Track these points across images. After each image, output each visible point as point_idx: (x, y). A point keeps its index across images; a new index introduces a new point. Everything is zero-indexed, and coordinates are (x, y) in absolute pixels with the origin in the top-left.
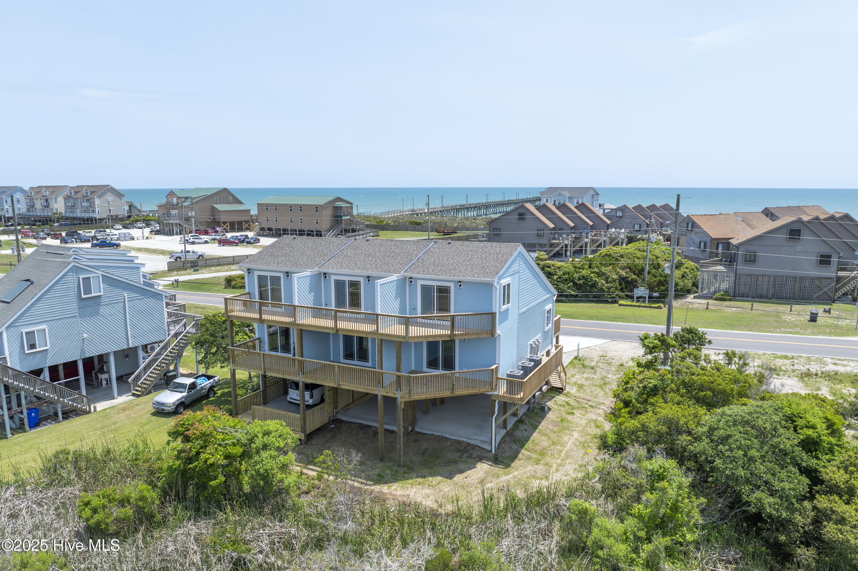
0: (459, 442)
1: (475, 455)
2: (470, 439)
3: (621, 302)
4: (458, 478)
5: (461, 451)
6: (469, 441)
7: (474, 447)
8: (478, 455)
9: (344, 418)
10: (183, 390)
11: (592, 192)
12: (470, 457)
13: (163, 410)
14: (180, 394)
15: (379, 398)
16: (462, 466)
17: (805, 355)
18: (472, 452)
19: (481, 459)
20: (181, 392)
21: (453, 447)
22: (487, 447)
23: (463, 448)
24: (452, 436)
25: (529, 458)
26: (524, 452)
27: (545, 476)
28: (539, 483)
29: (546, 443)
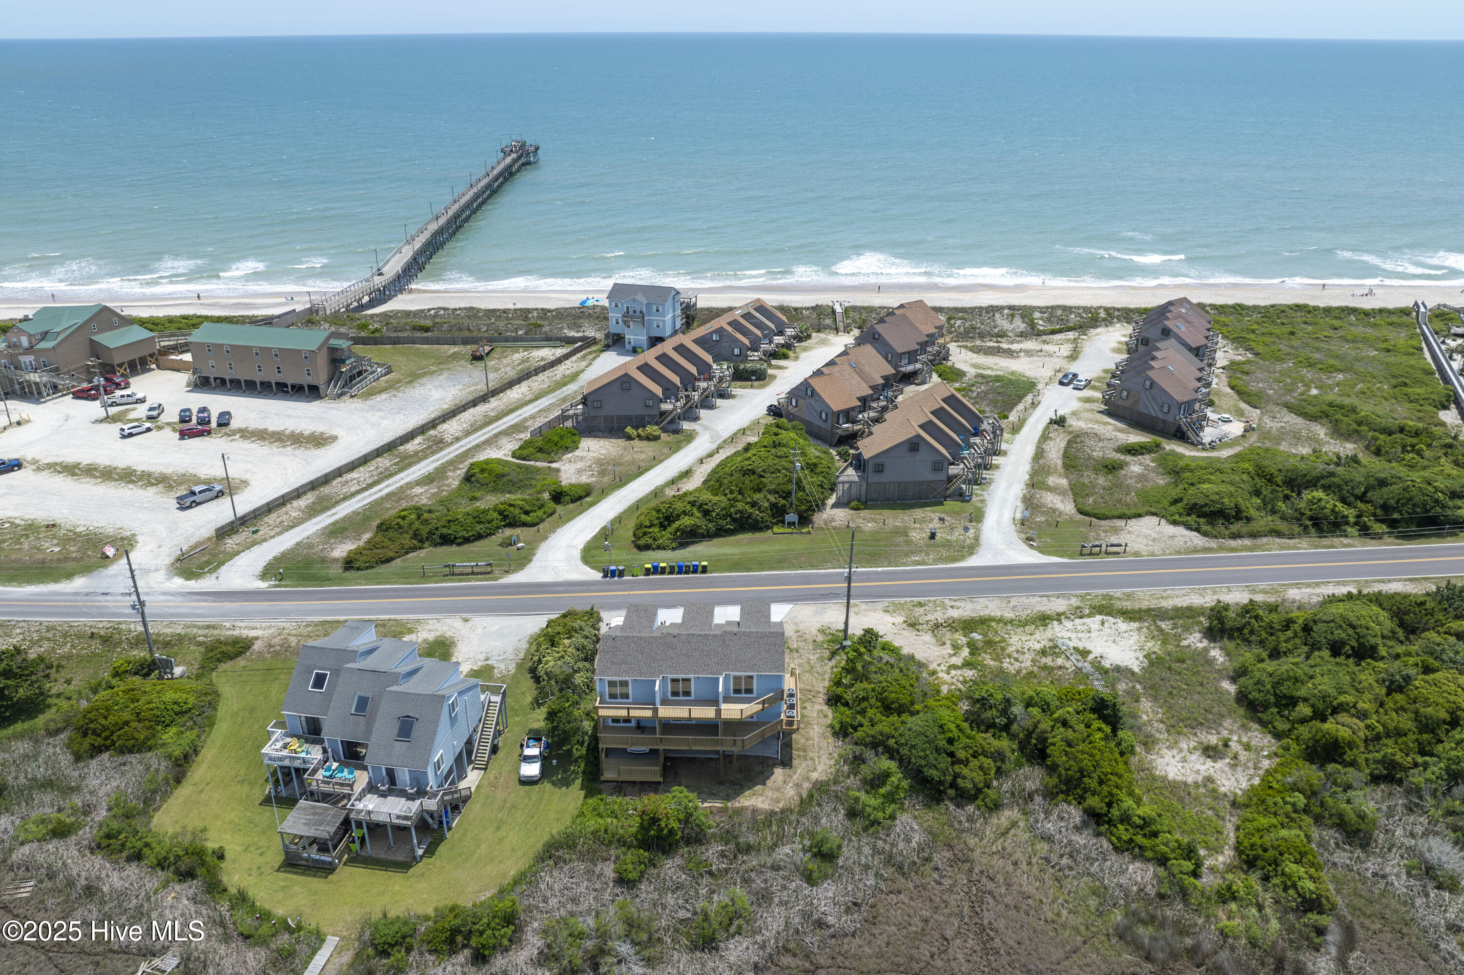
0: (757, 757)
2: (763, 753)
3: (776, 529)
4: (769, 783)
5: (760, 763)
6: (764, 756)
7: (768, 758)
8: (771, 764)
10: (537, 760)
12: (768, 766)
13: (533, 781)
14: (537, 764)
16: (767, 774)
17: (932, 599)
18: (768, 763)
19: (774, 765)
20: (537, 762)
21: (755, 762)
22: (775, 757)
23: (762, 761)
25: (800, 756)
26: (794, 752)
27: (815, 769)
28: (815, 776)
29: (803, 741)
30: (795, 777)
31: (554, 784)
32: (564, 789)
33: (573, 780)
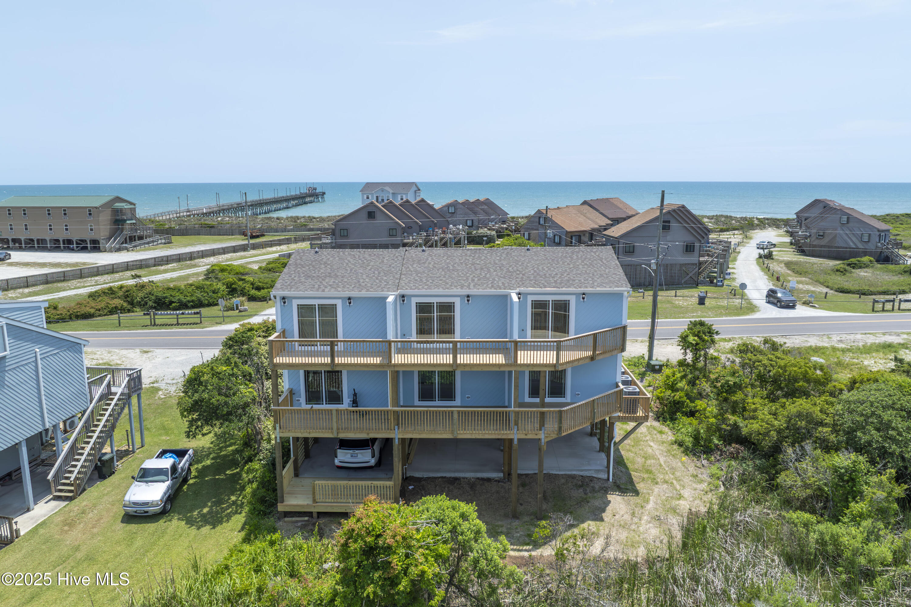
0: (573, 477)
1: (597, 487)
2: (582, 470)
5: (581, 486)
6: (581, 473)
7: (591, 479)
8: (600, 487)
9: (417, 475)
10: (163, 478)
11: (414, 188)
12: (593, 490)
13: (147, 512)
14: (162, 484)
15: (516, 442)
16: (598, 503)
18: (592, 485)
19: (606, 491)
20: (163, 481)
21: (570, 484)
22: (604, 476)
23: (580, 483)
24: (560, 471)
25: (644, 479)
26: (633, 473)
27: (680, 497)
28: (684, 505)
29: (640, 460)
30: (650, 506)
31: (190, 522)
32: (206, 529)
33: (229, 517)
